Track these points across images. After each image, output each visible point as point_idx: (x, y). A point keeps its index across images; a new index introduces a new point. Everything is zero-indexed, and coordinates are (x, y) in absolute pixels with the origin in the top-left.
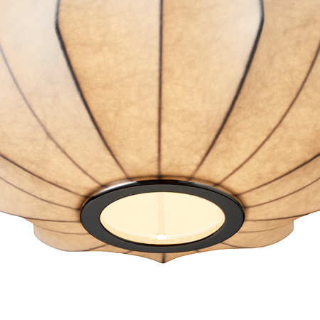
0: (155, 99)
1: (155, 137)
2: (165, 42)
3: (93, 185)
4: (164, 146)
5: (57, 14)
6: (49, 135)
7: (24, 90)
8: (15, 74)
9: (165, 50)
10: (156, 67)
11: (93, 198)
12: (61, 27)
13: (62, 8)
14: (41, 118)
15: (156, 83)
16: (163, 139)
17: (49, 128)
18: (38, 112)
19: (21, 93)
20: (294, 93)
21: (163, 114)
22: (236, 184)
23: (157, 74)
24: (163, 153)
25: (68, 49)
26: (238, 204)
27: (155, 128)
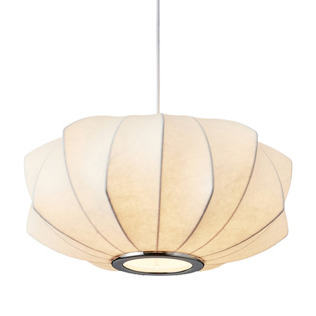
0: (156, 222)
1: (156, 238)
2: (162, 197)
3: (120, 253)
4: (160, 242)
5: (106, 183)
6: (98, 232)
7: (85, 210)
8: (80, 201)
9: (162, 200)
10: (157, 208)
11: (119, 258)
12: (108, 191)
13: (109, 179)
14: (94, 224)
15: (157, 215)
16: (159, 239)
17: (98, 229)
18: (93, 221)
19: (84, 211)
20: (231, 215)
21: (160, 229)
22: (198, 254)
23: (158, 211)
24: (159, 244)
25: (112, 201)
26: (199, 261)
27: (156, 235)
